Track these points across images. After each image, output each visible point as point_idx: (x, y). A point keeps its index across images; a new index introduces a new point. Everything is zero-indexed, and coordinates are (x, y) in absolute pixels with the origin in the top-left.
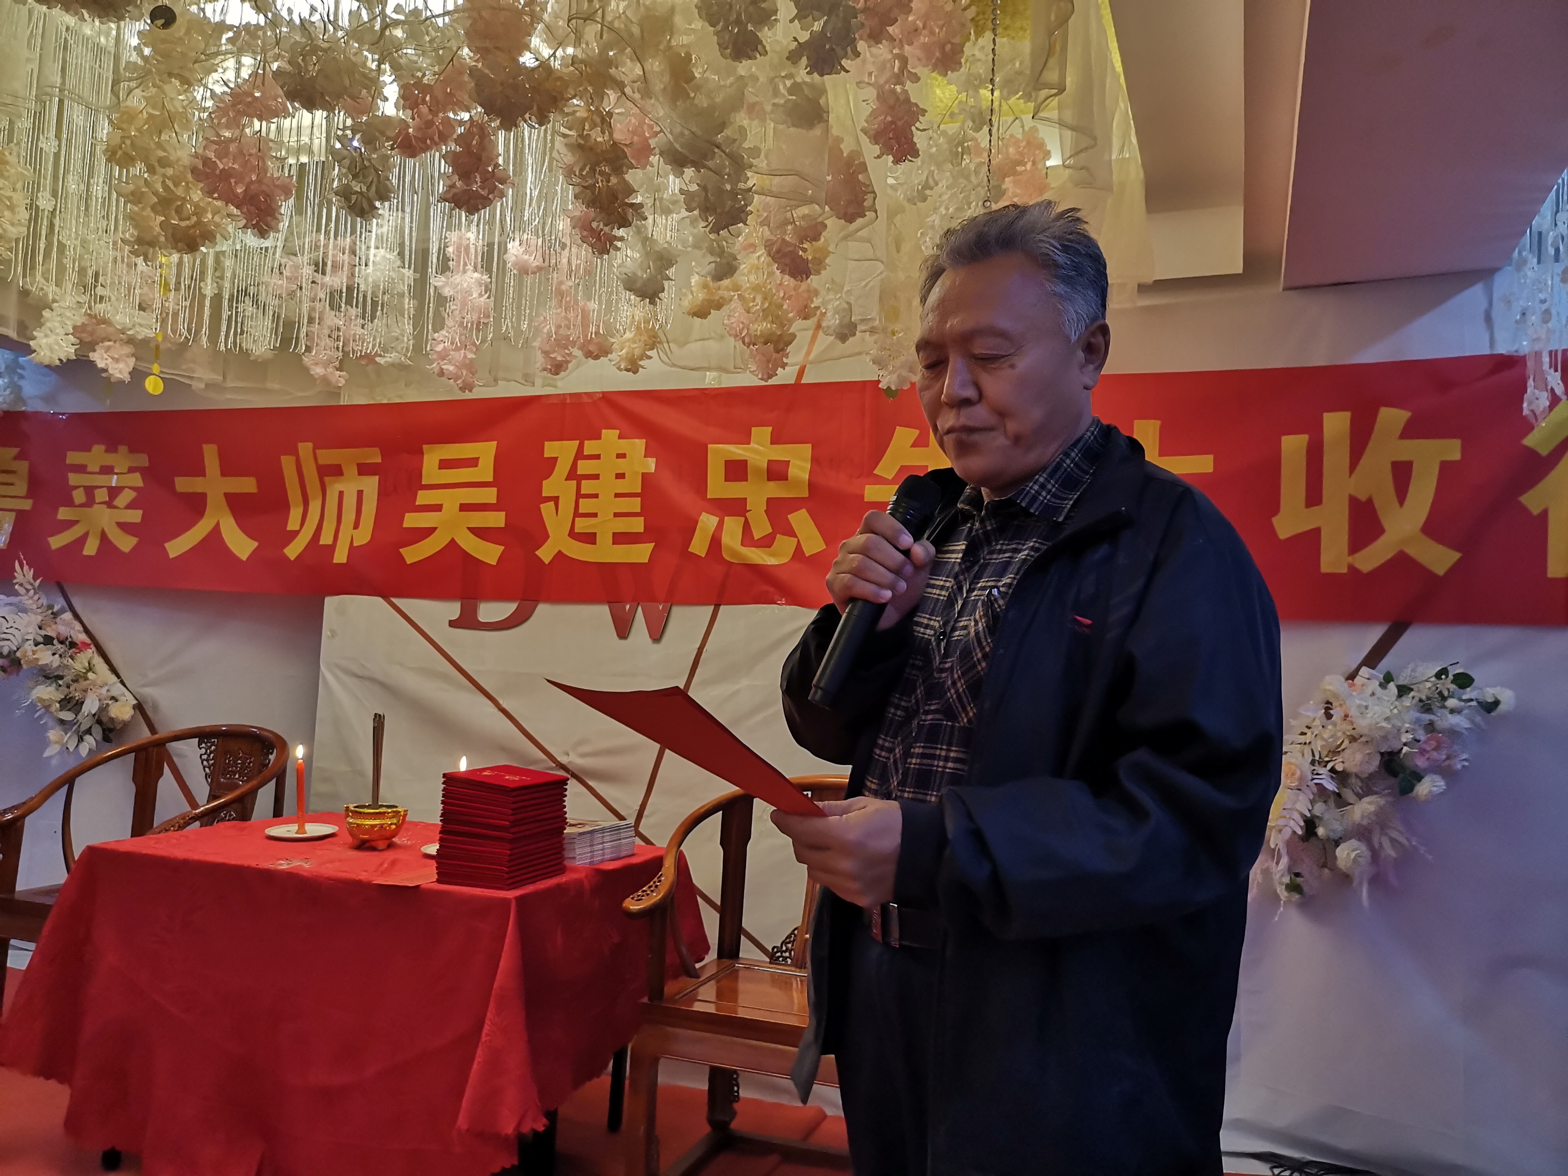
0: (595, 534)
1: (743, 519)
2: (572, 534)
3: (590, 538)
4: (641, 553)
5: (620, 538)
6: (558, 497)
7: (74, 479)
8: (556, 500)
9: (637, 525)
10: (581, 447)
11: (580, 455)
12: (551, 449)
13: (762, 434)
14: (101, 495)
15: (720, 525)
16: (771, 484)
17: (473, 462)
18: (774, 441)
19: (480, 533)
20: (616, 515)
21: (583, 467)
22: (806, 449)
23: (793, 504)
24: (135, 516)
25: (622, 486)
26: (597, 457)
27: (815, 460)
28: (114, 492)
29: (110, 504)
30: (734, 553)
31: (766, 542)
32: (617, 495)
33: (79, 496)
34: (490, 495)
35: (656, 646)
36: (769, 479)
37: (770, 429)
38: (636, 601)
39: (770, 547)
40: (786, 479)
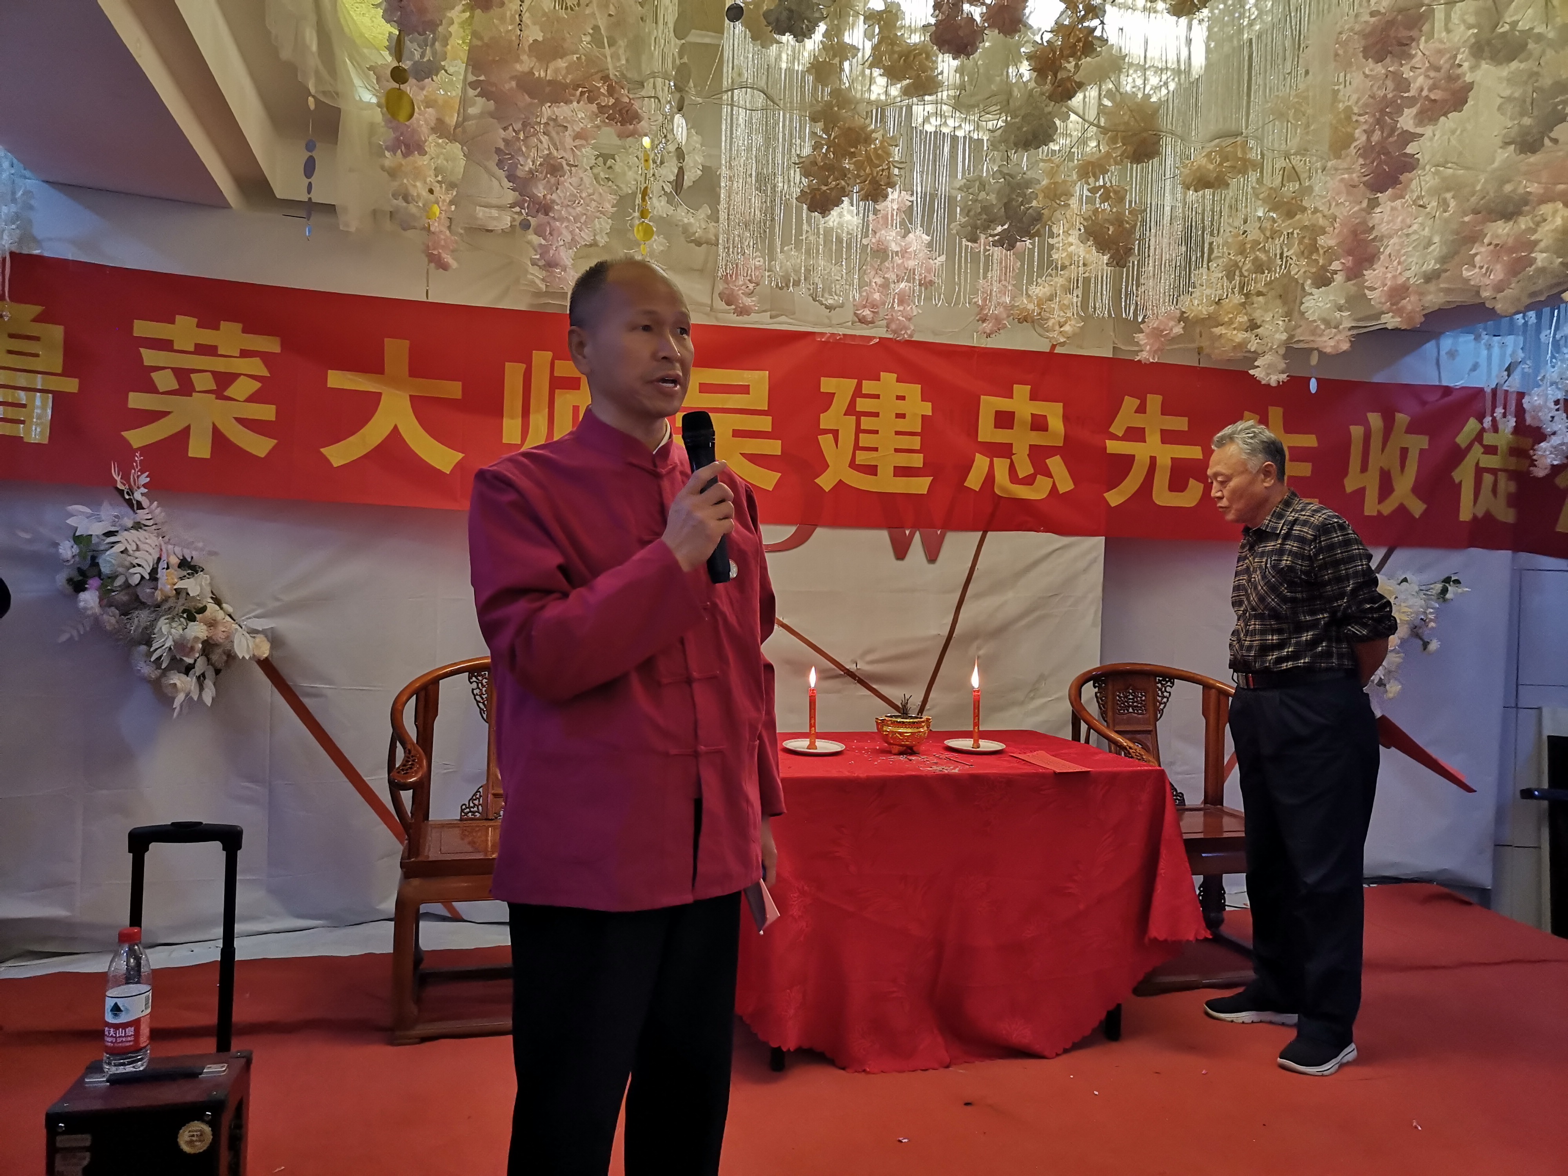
0: (877, 466)
1: (1009, 460)
2: (853, 465)
3: (872, 470)
4: (921, 485)
5: (902, 472)
6: (838, 430)
7: (149, 357)
8: (835, 433)
9: (917, 461)
10: (859, 387)
11: (858, 392)
12: (828, 385)
13: (1022, 391)
14: (203, 382)
15: (991, 466)
16: (1034, 433)
17: (744, 390)
18: (1034, 397)
19: (754, 459)
20: (897, 450)
21: (862, 405)
22: (1058, 407)
23: (1051, 451)
24: (267, 412)
25: (902, 425)
26: (877, 397)
27: (1066, 418)
28: (224, 380)
29: (220, 393)
30: (1003, 489)
31: (1029, 481)
32: (898, 433)
33: (165, 380)
34: (765, 424)
35: (932, 566)
36: (1032, 430)
37: (1029, 387)
38: (915, 526)
39: (1032, 484)
40: (1047, 430)
